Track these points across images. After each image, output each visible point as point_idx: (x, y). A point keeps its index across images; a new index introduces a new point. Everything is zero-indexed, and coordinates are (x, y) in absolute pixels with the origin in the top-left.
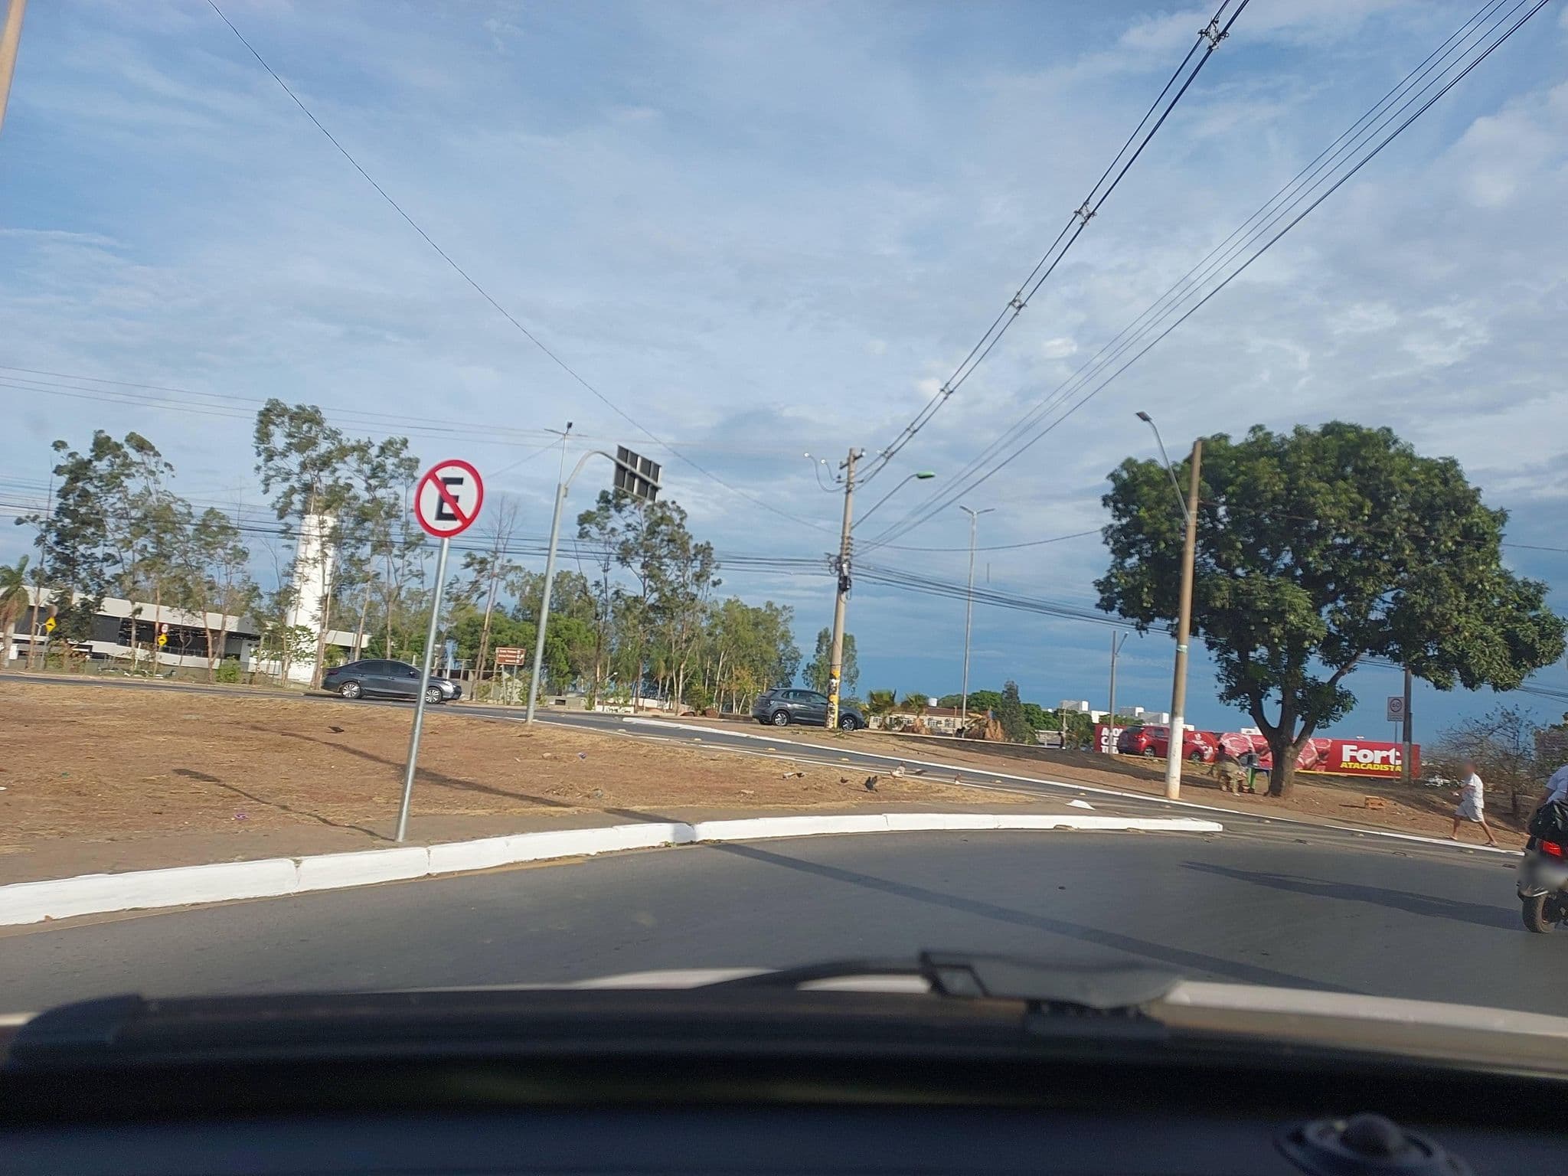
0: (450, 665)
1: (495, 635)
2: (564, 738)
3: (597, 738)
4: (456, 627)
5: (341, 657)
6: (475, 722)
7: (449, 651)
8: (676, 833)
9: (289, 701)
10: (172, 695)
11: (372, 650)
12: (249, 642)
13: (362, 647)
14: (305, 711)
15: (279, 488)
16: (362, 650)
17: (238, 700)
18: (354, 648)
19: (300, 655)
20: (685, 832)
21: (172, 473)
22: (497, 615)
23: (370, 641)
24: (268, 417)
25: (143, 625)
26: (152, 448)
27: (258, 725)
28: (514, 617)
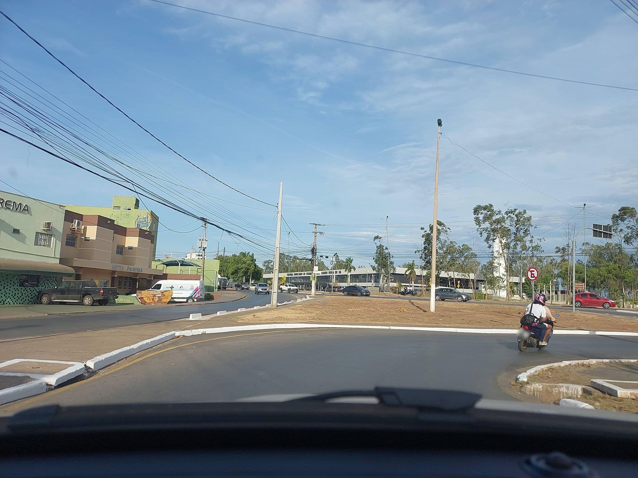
0: (561, 288)
1: (579, 274)
2: (584, 316)
3: (594, 316)
4: (561, 272)
5: (515, 287)
6: (557, 311)
7: (560, 282)
8: (590, 333)
9: (505, 306)
10: (476, 305)
11: (527, 284)
12: (481, 283)
13: (523, 282)
14: (510, 309)
15: (485, 235)
16: (523, 284)
17: (492, 306)
18: (520, 283)
19: (500, 288)
20: (593, 333)
21: (450, 230)
22: (578, 265)
23: (525, 280)
24: (476, 211)
25: (445, 279)
26: (443, 224)
27: (499, 312)
28: (587, 266)
